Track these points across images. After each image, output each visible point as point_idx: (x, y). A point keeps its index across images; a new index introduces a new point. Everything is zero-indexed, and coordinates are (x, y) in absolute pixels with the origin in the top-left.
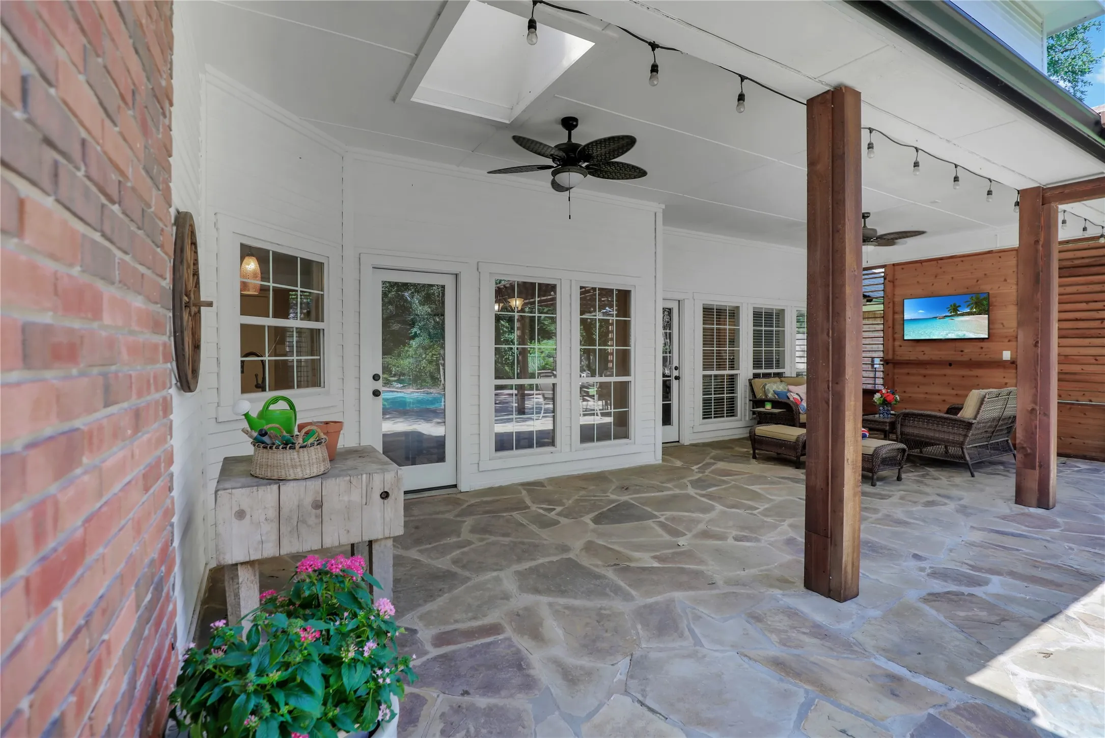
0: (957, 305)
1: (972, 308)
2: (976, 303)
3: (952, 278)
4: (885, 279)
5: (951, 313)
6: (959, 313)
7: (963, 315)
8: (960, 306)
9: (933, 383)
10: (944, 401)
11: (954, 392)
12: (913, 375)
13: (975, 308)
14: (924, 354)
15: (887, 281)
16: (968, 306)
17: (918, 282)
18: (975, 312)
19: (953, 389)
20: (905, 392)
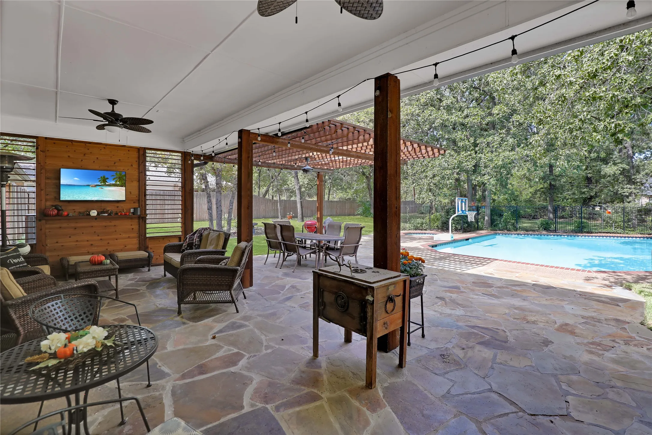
0: (106, 177)
1: (116, 181)
2: (119, 178)
3: (97, 158)
4: (37, 148)
5: (101, 183)
6: (107, 183)
7: (110, 185)
8: (108, 179)
9: (83, 233)
10: (92, 245)
11: (99, 238)
12: (65, 228)
13: (119, 181)
14: (75, 212)
15: (39, 150)
16: (114, 179)
17: (69, 156)
18: (118, 184)
19: (98, 236)
20: (57, 242)
